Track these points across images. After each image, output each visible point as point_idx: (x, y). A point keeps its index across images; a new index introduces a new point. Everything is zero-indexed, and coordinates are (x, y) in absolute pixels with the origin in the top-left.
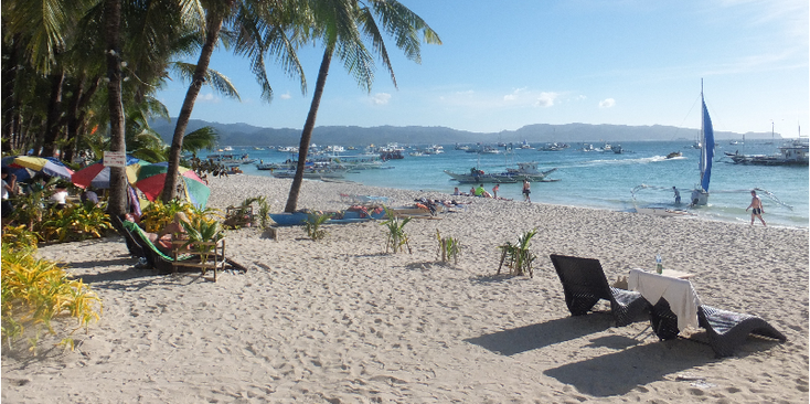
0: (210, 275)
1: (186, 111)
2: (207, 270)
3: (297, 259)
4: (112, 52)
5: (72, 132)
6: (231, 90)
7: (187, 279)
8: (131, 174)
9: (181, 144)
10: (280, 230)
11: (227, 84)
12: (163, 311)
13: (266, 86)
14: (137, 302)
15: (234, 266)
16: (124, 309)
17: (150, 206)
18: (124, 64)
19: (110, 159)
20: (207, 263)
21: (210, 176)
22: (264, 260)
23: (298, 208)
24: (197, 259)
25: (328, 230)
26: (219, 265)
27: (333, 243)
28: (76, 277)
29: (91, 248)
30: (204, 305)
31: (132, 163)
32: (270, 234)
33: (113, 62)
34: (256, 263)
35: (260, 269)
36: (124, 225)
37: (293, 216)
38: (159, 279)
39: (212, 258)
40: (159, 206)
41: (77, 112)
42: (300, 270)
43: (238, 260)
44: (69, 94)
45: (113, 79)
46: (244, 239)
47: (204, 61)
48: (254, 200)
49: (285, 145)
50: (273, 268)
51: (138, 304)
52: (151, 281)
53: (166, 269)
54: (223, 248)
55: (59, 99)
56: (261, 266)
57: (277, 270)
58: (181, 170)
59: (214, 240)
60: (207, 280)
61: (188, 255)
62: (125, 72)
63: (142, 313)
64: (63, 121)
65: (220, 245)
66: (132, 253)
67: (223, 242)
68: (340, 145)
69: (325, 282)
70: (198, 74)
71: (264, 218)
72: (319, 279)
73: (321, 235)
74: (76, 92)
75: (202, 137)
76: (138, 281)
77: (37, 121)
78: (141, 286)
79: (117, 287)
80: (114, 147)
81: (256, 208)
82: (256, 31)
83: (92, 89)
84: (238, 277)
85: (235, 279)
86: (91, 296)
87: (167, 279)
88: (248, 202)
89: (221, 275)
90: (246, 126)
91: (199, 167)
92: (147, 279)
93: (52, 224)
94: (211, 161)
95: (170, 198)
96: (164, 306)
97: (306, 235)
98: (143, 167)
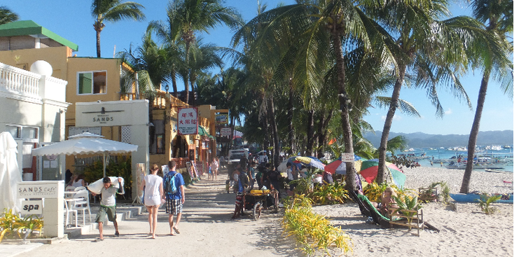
0: (415, 232)
1: (387, 127)
2: (412, 228)
3: (475, 226)
4: (342, 95)
5: (321, 142)
6: (413, 111)
7: (399, 233)
8: (357, 166)
9: (386, 147)
10: (458, 205)
11: (411, 107)
12: (388, 251)
13: (439, 106)
14: (371, 244)
15: (430, 228)
16: (365, 247)
17: (369, 185)
18: (349, 101)
19: (345, 157)
20: (412, 224)
21: (405, 168)
22: (450, 225)
23: (470, 191)
24: (404, 220)
25: (498, 208)
26: (420, 226)
27: (503, 217)
28: (337, 225)
29: (340, 209)
30: (414, 251)
31: (357, 159)
32: (452, 208)
33: (343, 100)
34: (445, 227)
35: (449, 231)
36: (358, 197)
37: (467, 196)
38: (381, 231)
39: (415, 220)
40: (375, 185)
41: (323, 130)
42: (480, 234)
43: (432, 224)
44: (318, 121)
45: (344, 111)
46: (433, 210)
47: (396, 94)
48: (438, 184)
49: (453, 146)
50: (458, 232)
51: (372, 245)
52: (377, 232)
53: (386, 225)
54: (422, 214)
55: (312, 125)
56: (449, 229)
57: (462, 233)
58: (387, 164)
59: (416, 209)
60: (413, 235)
61: (398, 218)
62: (350, 106)
63: (375, 250)
64: (316, 136)
65: (419, 213)
66: (363, 213)
67: (422, 211)
68: (497, 144)
69: (503, 246)
70: (393, 103)
71: (446, 197)
72: (498, 243)
73: (493, 211)
74: (321, 120)
75: (397, 142)
76: (370, 231)
77: (302, 137)
78: (372, 234)
79: (359, 233)
80: (347, 151)
81: (439, 190)
82: (429, 70)
83: (329, 117)
84: (434, 235)
85: (432, 236)
86: (346, 237)
87: (387, 231)
88: (434, 185)
89: (422, 232)
90: (421, 134)
91: (397, 162)
92: (375, 230)
93: (318, 194)
94: (404, 158)
95: (381, 181)
96: (389, 249)
97: (480, 210)
98: (363, 162)
